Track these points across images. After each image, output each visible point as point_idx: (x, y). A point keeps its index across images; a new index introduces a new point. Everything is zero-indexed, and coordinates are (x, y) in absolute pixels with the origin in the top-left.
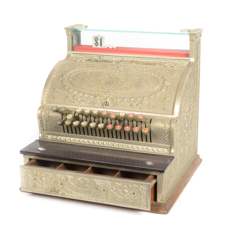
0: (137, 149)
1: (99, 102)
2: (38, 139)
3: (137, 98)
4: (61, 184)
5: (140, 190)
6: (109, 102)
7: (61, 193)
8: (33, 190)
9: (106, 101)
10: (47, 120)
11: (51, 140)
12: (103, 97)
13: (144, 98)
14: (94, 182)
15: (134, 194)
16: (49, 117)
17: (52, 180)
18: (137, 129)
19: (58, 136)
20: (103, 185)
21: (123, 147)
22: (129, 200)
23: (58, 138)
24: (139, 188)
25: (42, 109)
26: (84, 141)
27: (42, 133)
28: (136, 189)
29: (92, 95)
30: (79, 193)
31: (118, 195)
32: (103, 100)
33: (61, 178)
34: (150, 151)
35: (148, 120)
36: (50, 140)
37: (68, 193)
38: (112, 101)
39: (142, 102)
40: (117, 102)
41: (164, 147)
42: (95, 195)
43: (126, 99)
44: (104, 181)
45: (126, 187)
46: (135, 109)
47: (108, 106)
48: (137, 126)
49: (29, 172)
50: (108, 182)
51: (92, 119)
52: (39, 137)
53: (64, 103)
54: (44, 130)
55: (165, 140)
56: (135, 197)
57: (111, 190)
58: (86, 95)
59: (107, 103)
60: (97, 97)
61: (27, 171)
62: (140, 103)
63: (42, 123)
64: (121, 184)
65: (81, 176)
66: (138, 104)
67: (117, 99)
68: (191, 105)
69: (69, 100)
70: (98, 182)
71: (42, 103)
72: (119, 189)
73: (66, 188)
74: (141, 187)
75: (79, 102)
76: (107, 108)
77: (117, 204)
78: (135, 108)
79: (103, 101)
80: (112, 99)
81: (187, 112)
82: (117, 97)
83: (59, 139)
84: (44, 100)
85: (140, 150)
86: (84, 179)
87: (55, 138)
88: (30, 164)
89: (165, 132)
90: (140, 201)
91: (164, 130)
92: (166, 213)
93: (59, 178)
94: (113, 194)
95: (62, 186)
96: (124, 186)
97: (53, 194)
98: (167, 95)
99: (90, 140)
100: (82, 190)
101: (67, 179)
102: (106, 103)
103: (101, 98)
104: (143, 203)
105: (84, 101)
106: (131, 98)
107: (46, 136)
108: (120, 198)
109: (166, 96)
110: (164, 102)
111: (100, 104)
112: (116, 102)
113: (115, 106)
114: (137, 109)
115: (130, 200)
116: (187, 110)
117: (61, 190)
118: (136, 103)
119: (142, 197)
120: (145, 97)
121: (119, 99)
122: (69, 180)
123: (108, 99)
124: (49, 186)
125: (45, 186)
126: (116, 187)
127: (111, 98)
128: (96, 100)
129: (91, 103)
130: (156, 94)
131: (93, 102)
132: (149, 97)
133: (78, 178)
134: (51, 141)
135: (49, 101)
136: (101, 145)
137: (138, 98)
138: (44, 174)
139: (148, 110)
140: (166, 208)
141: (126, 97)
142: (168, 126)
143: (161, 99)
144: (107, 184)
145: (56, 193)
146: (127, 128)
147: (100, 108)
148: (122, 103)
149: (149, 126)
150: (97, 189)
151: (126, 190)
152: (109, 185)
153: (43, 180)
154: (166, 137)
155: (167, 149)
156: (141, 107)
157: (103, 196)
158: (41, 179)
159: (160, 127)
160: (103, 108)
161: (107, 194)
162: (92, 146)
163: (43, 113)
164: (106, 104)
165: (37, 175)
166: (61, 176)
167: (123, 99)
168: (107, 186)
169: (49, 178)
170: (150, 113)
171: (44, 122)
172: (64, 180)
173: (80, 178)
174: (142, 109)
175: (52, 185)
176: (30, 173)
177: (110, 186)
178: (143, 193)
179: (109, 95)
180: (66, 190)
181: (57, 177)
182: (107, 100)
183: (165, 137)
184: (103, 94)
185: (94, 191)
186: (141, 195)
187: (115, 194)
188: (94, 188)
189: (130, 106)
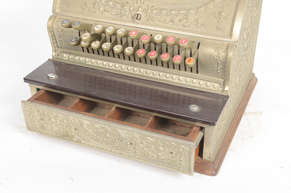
0: (178, 81)
1: (127, 13)
2: (51, 58)
3: (180, 11)
4: (76, 129)
5: (181, 150)
6: (142, 14)
7: (77, 140)
8: (41, 131)
9: (138, 13)
10: (60, 36)
11: (67, 60)
12: (134, 6)
13: (190, 10)
14: (117, 132)
15: (171, 153)
16: (62, 31)
17: (64, 123)
18: (179, 60)
19: (76, 55)
20: (129, 137)
21: (159, 77)
22: (164, 159)
23: (76, 58)
24: (178, 147)
25: (54, 20)
26: (109, 64)
27: (55, 51)
28: (175, 148)
29: (118, 2)
30: (98, 142)
31: (150, 151)
32: (133, 11)
33: (75, 122)
34: (196, 85)
35: (194, 43)
36: (65, 60)
37: (84, 140)
38: (146, 14)
39: (187, 16)
40: (153, 15)
41: (216, 81)
42: (120, 148)
43: (165, 12)
44: (131, 133)
45: (161, 144)
46: (177, 27)
47: (141, 20)
48: (179, 54)
49: (33, 110)
50: (137, 135)
51: (117, 38)
52: (53, 56)
53: (82, 13)
54: (58, 47)
55: (217, 72)
56: (172, 157)
57: (141, 145)
58: (110, 3)
59: (139, 15)
60: (125, 6)
61: (31, 108)
62: (184, 19)
63: (55, 39)
64: (154, 139)
65: (100, 124)
66: (181, 19)
67: (152, 10)
68: (253, 16)
69: (89, 9)
70: (123, 133)
71: (54, 11)
72: (151, 145)
73: (81, 135)
74: (182, 146)
75: (102, 12)
76: (138, 23)
77: (149, 162)
78: (177, 24)
79: (134, 13)
80: (146, 11)
81: (248, 28)
82: (152, 7)
83: (77, 60)
84: (56, 8)
85: (182, 82)
86: (104, 127)
87: (72, 58)
88: (35, 99)
89: (218, 63)
90: (180, 163)
91: (216, 59)
92: (215, 175)
93: (71, 122)
94: (143, 149)
95: (76, 132)
96: (158, 143)
97: (66, 139)
98: (224, 8)
99: (116, 64)
100: (102, 140)
101: (82, 124)
102: (137, 15)
103: (131, 8)
104: (184, 166)
105: (108, 12)
106: (172, 10)
107: (61, 54)
108: (153, 156)
109: (221, 10)
110: (218, 19)
111: (129, 16)
112: (151, 15)
113: (150, 21)
114: (180, 27)
115: (167, 160)
116: (248, 26)
117: (76, 136)
118: (179, 18)
119: (182, 158)
120: (192, 9)
121: (155, 11)
122: (85, 126)
123: (140, 9)
124: (60, 130)
125: (56, 129)
126: (147, 142)
127: (145, 8)
128: (124, 10)
129: (117, 15)
130: (207, 6)
131: (120, 14)
132: (197, 10)
133: (96, 125)
134: (67, 63)
135: (63, 9)
136: (131, 72)
137: (182, 11)
138: (53, 114)
139: (196, 28)
140: (214, 167)
141: (164, 8)
142: (223, 55)
143: (214, 14)
144: (135, 137)
145: (70, 139)
146: (165, 56)
147: (129, 22)
148: (159, 17)
149: (195, 53)
150: (121, 141)
151: (161, 148)
152: (137, 139)
153: (52, 121)
154: (219, 69)
155: (220, 84)
156: (186, 25)
157: (130, 151)
158: (50, 120)
159: (211, 55)
160: (134, 22)
161: (135, 148)
162: (118, 73)
163: (55, 26)
164: (137, 17)
165: (44, 114)
166: (74, 120)
167: (160, 11)
168: (135, 139)
169: (59, 120)
170: (198, 33)
171: (57, 37)
172: (79, 125)
173: (99, 125)
174: (187, 27)
175: (64, 129)
176: (35, 112)
177: (139, 140)
178: (184, 154)
179: (142, 4)
180: (82, 137)
181: (70, 120)
182: (138, 11)
183: (217, 69)
184: (133, 2)
185: (118, 143)
186: (180, 156)
187: (147, 150)
188: (118, 140)
189: (170, 22)
